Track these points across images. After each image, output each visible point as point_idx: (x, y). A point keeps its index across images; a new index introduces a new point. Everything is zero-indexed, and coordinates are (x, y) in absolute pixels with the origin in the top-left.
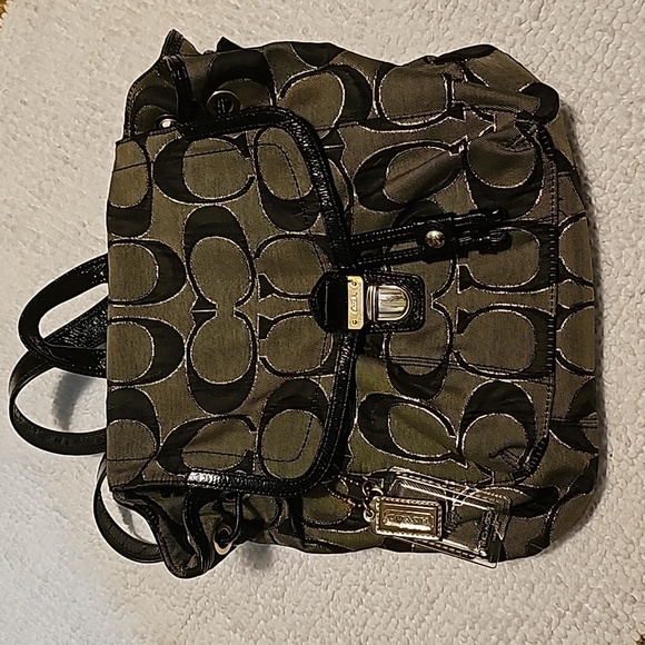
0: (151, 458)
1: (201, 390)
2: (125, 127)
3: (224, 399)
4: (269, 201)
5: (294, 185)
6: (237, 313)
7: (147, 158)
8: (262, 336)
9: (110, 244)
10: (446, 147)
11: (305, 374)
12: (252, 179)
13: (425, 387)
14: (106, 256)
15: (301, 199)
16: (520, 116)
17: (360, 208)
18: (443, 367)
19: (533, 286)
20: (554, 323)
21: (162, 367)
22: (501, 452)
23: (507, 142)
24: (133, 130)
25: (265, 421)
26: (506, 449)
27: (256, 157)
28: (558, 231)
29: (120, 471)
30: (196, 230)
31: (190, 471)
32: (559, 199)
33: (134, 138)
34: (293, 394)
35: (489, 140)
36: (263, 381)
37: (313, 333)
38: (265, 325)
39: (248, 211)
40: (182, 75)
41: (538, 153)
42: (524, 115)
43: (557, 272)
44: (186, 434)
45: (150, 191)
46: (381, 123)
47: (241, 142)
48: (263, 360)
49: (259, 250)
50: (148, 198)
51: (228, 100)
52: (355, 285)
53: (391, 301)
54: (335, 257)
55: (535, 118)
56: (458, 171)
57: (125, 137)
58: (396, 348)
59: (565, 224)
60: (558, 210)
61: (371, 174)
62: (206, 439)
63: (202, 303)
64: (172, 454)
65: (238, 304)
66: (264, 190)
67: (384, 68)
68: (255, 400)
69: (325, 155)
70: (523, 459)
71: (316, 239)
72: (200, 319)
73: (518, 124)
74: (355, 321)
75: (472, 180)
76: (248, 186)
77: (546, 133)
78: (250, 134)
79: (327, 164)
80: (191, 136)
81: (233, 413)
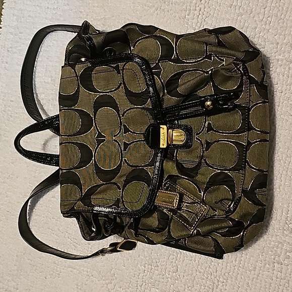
0: (78, 200)
1: (99, 171)
2: (65, 60)
3: (108, 176)
4: (129, 93)
5: (139, 86)
6: (114, 140)
7: (76, 74)
8: (125, 150)
9: (60, 110)
10: (204, 72)
11: (142, 166)
12: (121, 83)
13: (191, 173)
14: (58, 115)
15: (141, 93)
16: (235, 60)
17: (167, 97)
18: (199, 166)
19: (238, 132)
20: (246, 148)
21: (84, 161)
22: (221, 201)
23: (230, 70)
24: (68, 61)
25: (124, 186)
27: (123, 74)
28: (249, 110)
29: (66, 205)
30: (98, 105)
31: (94, 206)
32: (250, 96)
33: (69, 65)
34: (137, 175)
35: (222, 69)
36: (126, 169)
37: (145, 149)
38: (126, 145)
39: (120, 96)
41: (242, 76)
42: (237, 59)
43: (248, 126)
44: (92, 191)
45: (78, 88)
46: (177, 61)
47: (117, 68)
48: (125, 160)
49: (124, 114)
50: (78, 91)
51: (110, 51)
52: (163, 129)
53: (178, 136)
54: (155, 117)
55: (242, 61)
56: (209, 82)
57: (65, 64)
58: (181, 156)
59: (252, 107)
60: (250, 100)
61: (172, 83)
62: (100, 193)
63: (100, 135)
64: (86, 199)
65: (115, 136)
66: (126, 88)
67: (178, 37)
68: (121, 177)
69: (152, 74)
70: (230, 205)
71: (147, 109)
72: (99, 142)
73: (234, 63)
74: (163, 144)
76: (119, 87)
77: (246, 67)
78: (121, 65)
79: (153, 77)
80: (94, 65)
81: (112, 181)
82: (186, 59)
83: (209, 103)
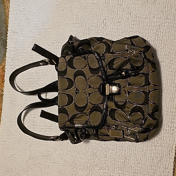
0: (67, 121)
1: (77, 107)
2: (61, 54)
3: (81, 109)
4: (91, 69)
5: (95, 65)
6: (84, 92)
7: (66, 61)
8: (89, 96)
9: (58, 78)
10: (125, 58)
11: (98, 104)
13: (122, 107)
14: (57, 81)
15: (97, 68)
16: (140, 52)
17: (108, 70)
18: (125, 103)
19: (144, 86)
20: (148, 94)
21: (69, 103)
22: (138, 120)
23: (138, 57)
24: (63, 55)
25: (90, 114)
26: (139, 119)
27: (88, 60)
28: (148, 75)
29: (61, 124)
30: (76, 75)
31: (75, 124)
32: (148, 68)
33: (63, 57)
34: (96, 108)
35: (133, 56)
36: (90, 106)
37: (99, 96)
38: (90, 94)
39: (86, 71)
40: (73, 45)
41: (144, 59)
42: (141, 51)
43: (149, 83)
44: (74, 117)
45: (67, 67)
46: (113, 53)
47: (85, 57)
48: (89, 101)
49: (88, 79)
50: (66, 69)
51: (82, 49)
52: (107, 86)
53: (115, 89)
54: (103, 80)
55: (143, 52)
56: (128, 62)
57: (61, 56)
58: (117, 99)
59: (150, 73)
60: (148, 70)
61: (111, 63)
62: (78, 118)
63: (77, 90)
64: (71, 120)
65: (84, 90)
66: (89, 66)
67: (113, 42)
68: (88, 110)
69: (101, 60)
70: (142, 121)
71: (100, 76)
72: (76, 93)
73: (139, 53)
74: (107, 93)
75: (131, 64)
76: (86, 66)
77: (145, 55)
78: (86, 55)
79: (102, 61)
80: (74, 56)
81: (83, 112)
82: (116, 52)
83: (124, 73)
